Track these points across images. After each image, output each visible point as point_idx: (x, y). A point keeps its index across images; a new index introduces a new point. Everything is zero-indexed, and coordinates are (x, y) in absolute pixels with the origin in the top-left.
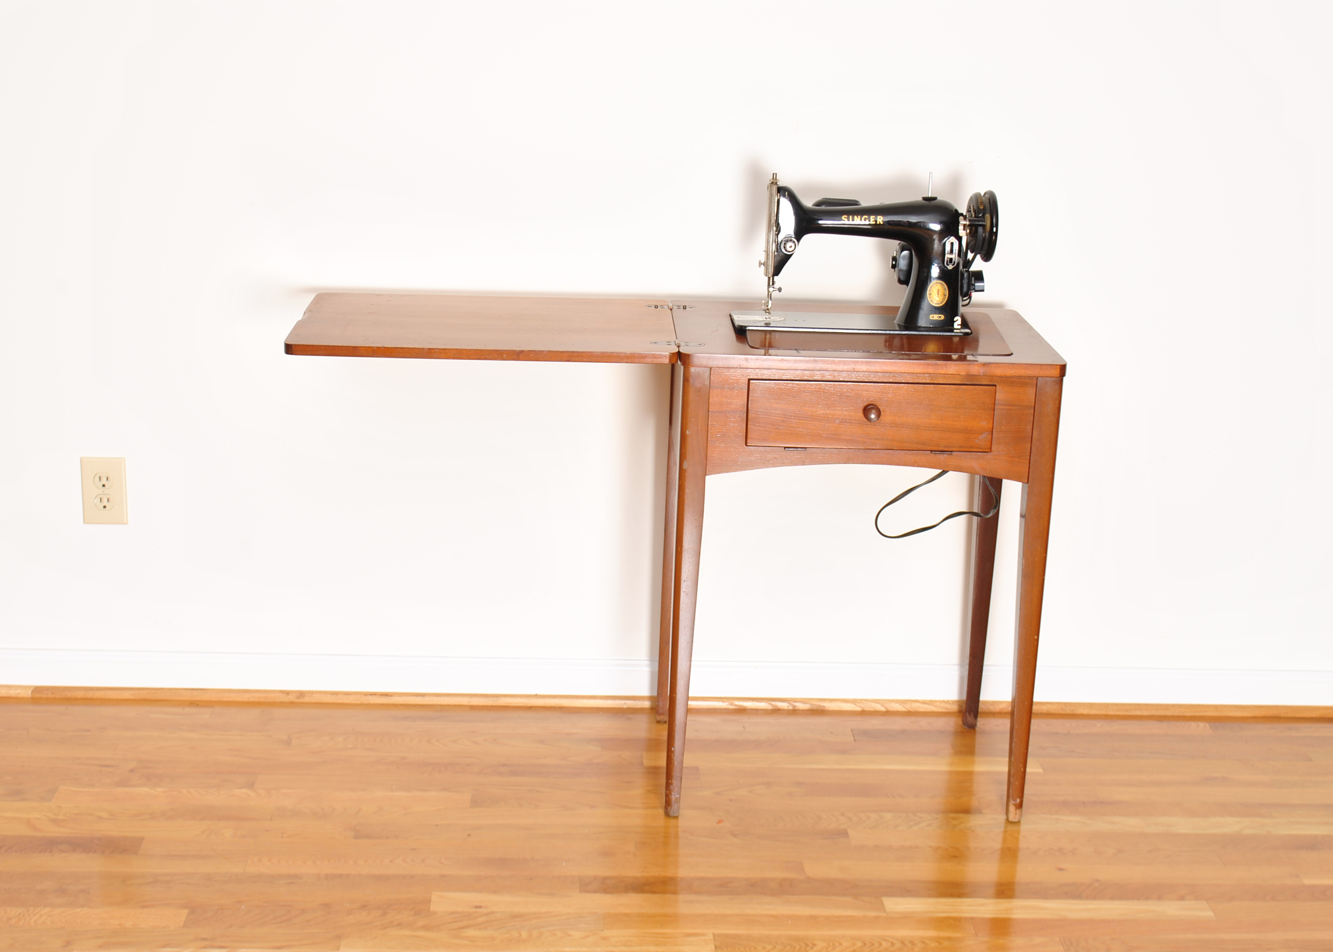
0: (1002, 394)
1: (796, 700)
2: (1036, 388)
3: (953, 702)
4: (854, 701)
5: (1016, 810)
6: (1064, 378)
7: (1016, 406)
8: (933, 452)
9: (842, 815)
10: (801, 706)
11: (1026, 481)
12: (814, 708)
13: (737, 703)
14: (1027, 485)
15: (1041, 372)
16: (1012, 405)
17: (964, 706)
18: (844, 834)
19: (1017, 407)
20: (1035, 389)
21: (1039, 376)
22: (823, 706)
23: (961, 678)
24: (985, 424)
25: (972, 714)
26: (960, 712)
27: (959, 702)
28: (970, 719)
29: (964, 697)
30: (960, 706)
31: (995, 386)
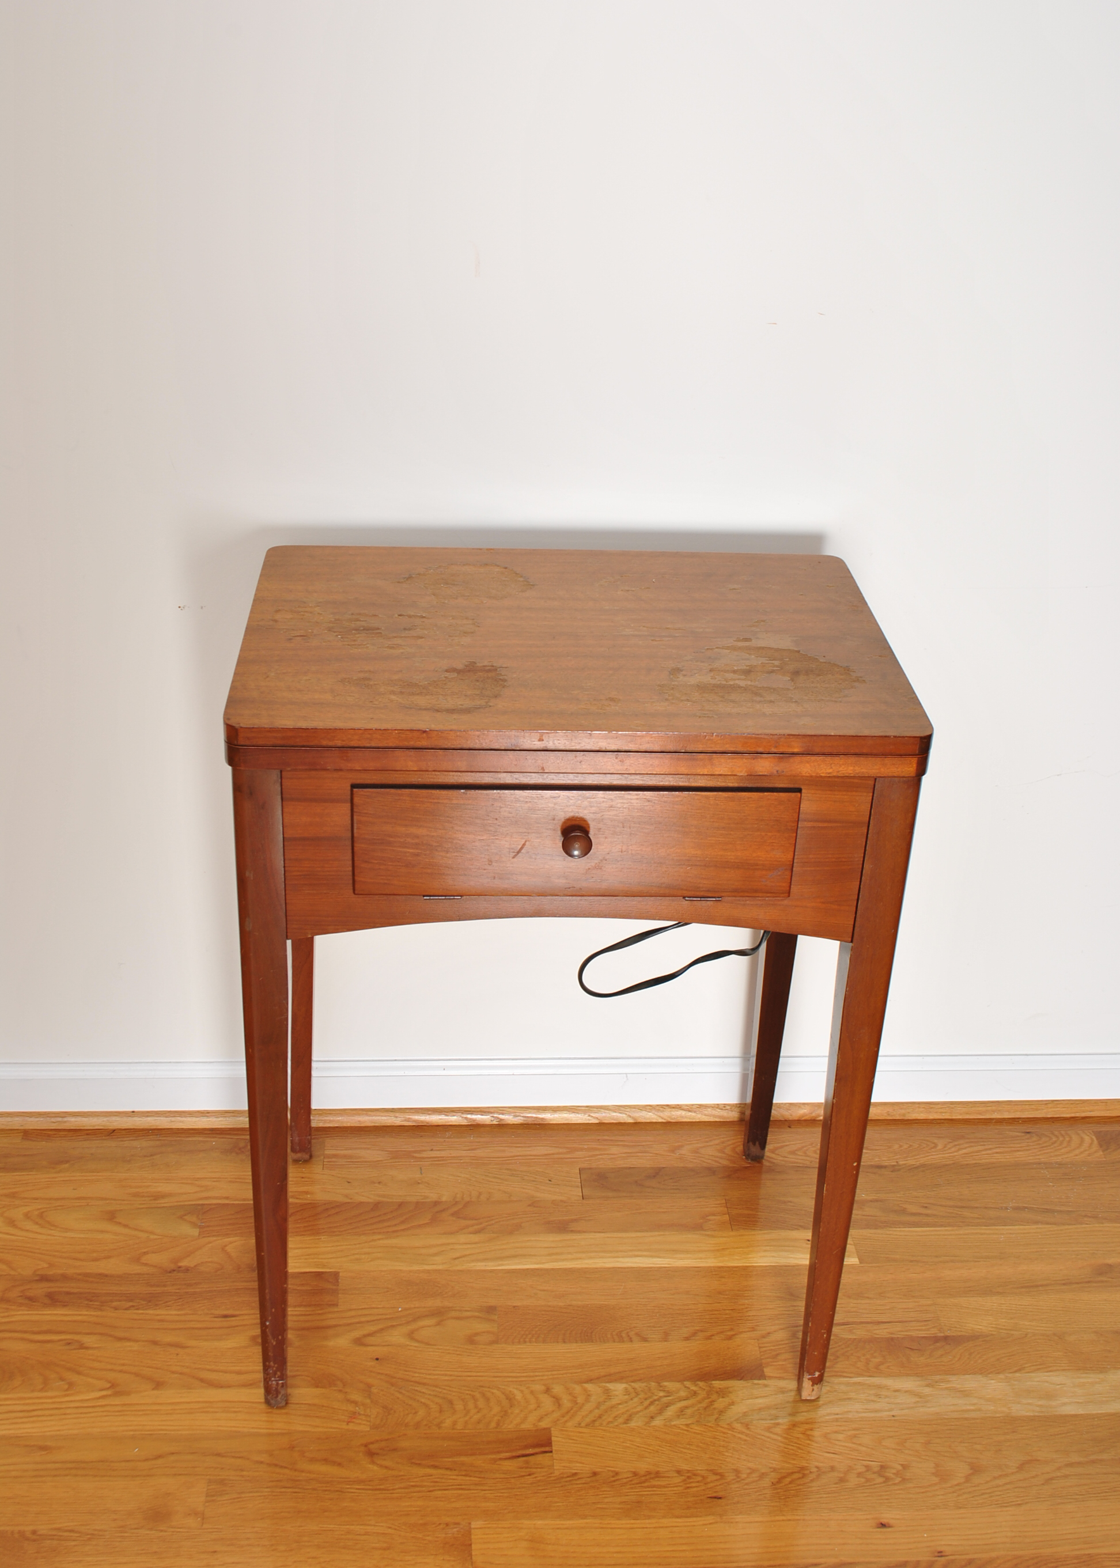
0: (810, 803)
1: (502, 1110)
2: (873, 793)
3: (733, 1106)
4: (589, 1109)
5: (813, 1385)
6: (924, 778)
7: (836, 822)
8: (687, 899)
9: (548, 1391)
10: (509, 1118)
11: (850, 939)
12: (530, 1121)
13: (416, 1117)
14: (851, 944)
15: (882, 770)
16: (830, 821)
17: (748, 1112)
18: (543, 1443)
19: (839, 825)
20: (871, 794)
21: (879, 775)
22: (542, 1119)
23: (744, 1078)
24: (781, 855)
25: (757, 1143)
26: (741, 1120)
27: (741, 1106)
28: (755, 1150)
29: (749, 1100)
30: (742, 1113)
31: (799, 790)
